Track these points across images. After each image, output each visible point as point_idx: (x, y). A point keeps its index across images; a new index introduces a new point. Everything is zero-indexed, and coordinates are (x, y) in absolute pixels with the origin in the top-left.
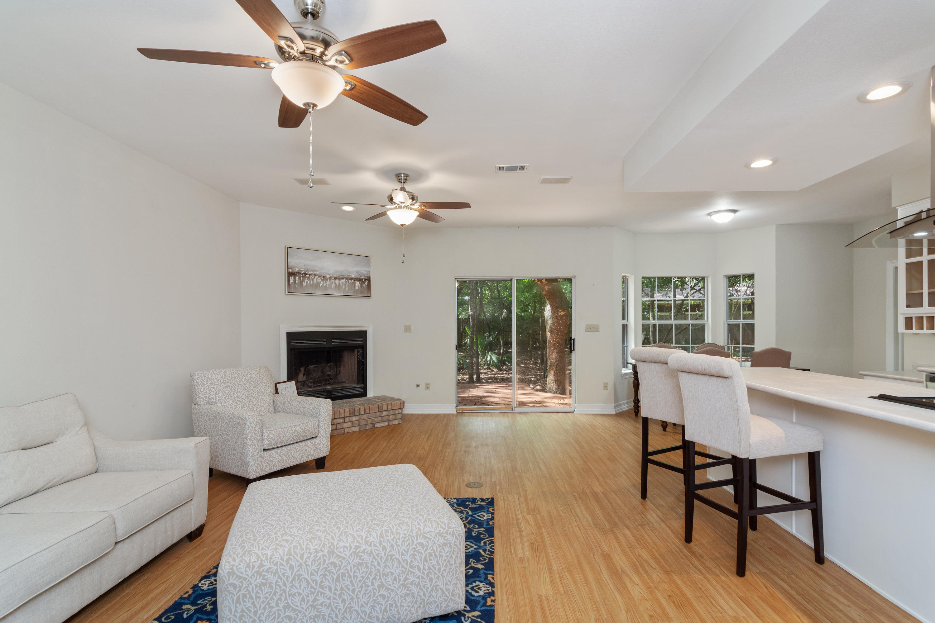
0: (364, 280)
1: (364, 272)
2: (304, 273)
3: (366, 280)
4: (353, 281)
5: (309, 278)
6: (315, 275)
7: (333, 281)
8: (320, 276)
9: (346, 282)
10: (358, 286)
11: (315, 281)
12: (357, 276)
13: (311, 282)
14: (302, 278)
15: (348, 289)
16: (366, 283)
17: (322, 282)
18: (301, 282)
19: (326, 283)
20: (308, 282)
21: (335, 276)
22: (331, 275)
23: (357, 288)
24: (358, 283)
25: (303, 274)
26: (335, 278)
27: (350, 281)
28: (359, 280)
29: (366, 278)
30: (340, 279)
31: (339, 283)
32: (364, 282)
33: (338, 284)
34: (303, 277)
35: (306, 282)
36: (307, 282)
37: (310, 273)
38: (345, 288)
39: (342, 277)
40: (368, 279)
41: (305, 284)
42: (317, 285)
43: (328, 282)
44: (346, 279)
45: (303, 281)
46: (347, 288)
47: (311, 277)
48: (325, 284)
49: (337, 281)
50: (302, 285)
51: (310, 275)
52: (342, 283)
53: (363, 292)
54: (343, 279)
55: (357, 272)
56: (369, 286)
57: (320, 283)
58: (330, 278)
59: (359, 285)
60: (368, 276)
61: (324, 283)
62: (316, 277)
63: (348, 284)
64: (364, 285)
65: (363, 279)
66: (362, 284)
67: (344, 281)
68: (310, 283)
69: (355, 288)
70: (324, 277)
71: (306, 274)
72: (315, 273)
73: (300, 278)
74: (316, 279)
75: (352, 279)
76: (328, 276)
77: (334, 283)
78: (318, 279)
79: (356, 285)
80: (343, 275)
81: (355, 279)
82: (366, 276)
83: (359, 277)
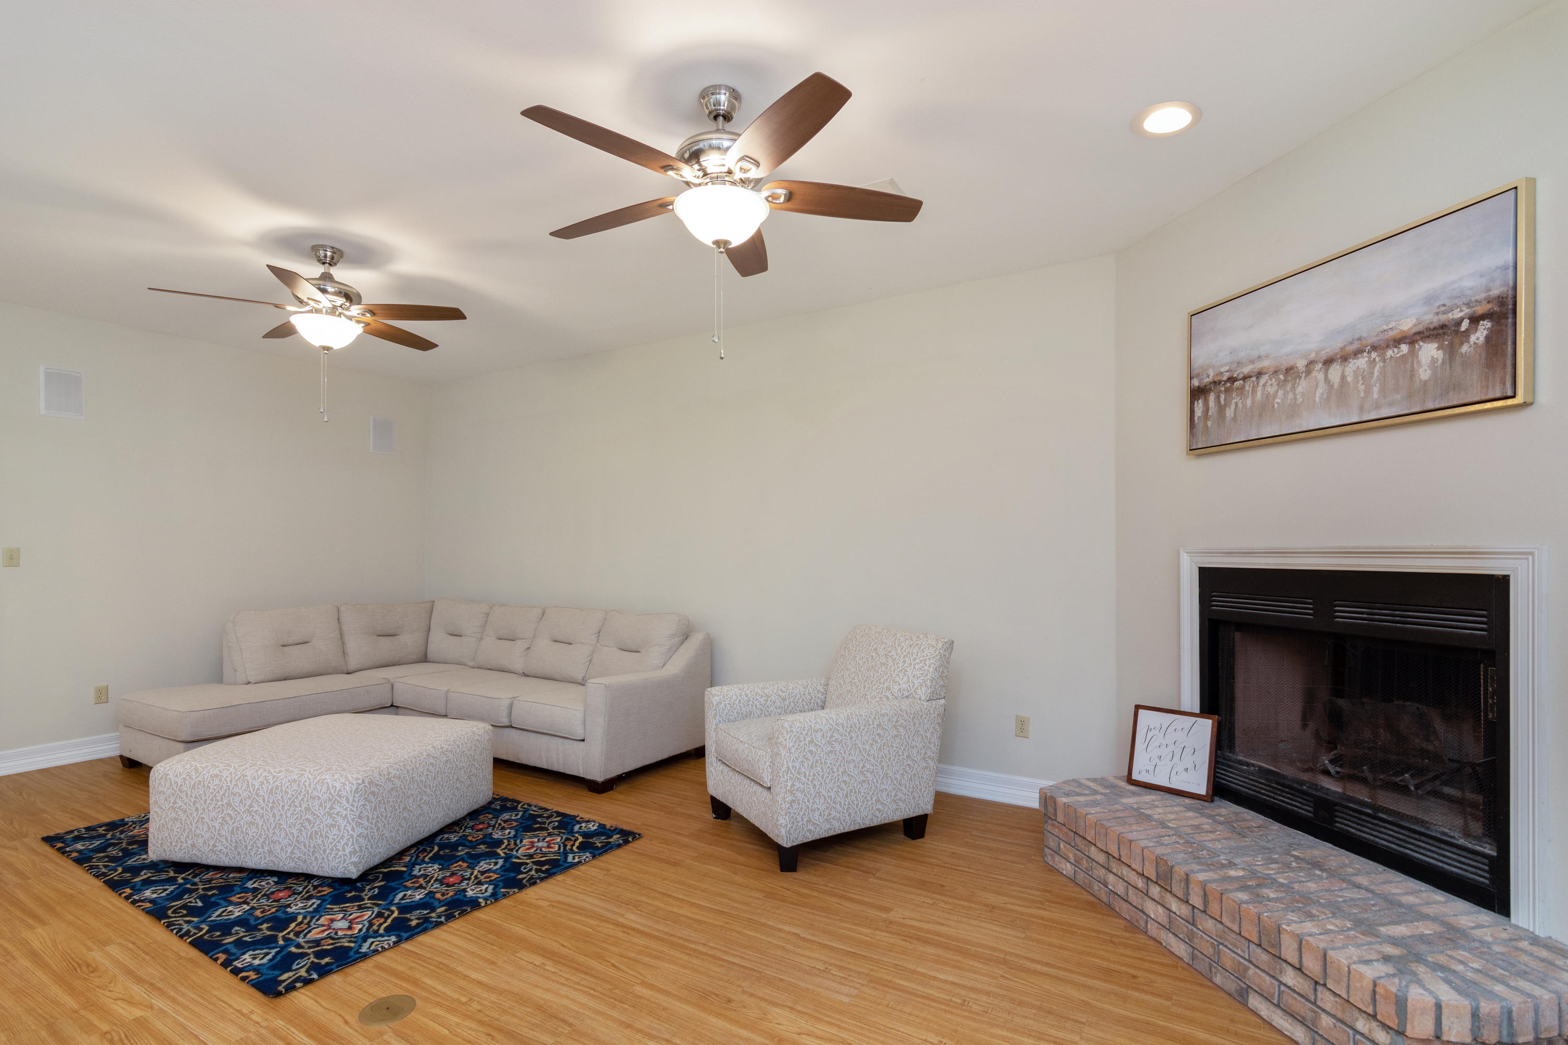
0: (1465, 325)
1: (1468, 283)
2: (1229, 379)
3: (1475, 320)
4: (1406, 348)
5: (1239, 390)
6: (1260, 374)
7: (1321, 376)
8: (1276, 373)
9: (1372, 363)
10: (1434, 361)
11: (1260, 393)
12: (1431, 318)
13: (1249, 402)
14: (1223, 397)
15: (1379, 392)
17: (1281, 393)
18: (1221, 409)
19: (1293, 388)
20: (1240, 405)
21: (1324, 355)
22: (1315, 356)
23: (1424, 374)
24: (1430, 351)
25: (1226, 382)
26: (1328, 362)
27: (1389, 353)
28: (1438, 332)
29: (1480, 310)
30: (1345, 359)
31: (1343, 377)
32: (1467, 333)
33: (1338, 380)
34: (1223, 390)
35: (1230, 405)
36: (1236, 404)
37: (1246, 370)
38: (1368, 391)
39: (1355, 346)
40: (1502, 309)
41: (1229, 413)
42: (1265, 406)
43: (1305, 386)
44: (1374, 348)
45: (1226, 405)
46: (1376, 390)
47: (1246, 383)
48: (1291, 396)
49: (1335, 372)
50: (1226, 416)
51: (1242, 379)
52: (1360, 372)
53: (1456, 386)
54: (1357, 353)
55: (1428, 300)
56: (1504, 340)
57: (1276, 393)
58: (1311, 365)
59: (1439, 355)
60: (1503, 291)
62: (1265, 380)
63: (1383, 371)
64: (1465, 348)
65: (1459, 323)
66: (1451, 352)
67: (1361, 362)
68: (1244, 406)
69: (1412, 375)
70: (1291, 372)
71: (1233, 380)
72: (1260, 366)
73: (1218, 397)
74: (1264, 385)
75: (1403, 340)
76: (1301, 364)
77: (1322, 383)
78: (1270, 382)
79: (1419, 362)
80: (1359, 339)
81: (1414, 339)
82: (1482, 296)
83: (1436, 320)
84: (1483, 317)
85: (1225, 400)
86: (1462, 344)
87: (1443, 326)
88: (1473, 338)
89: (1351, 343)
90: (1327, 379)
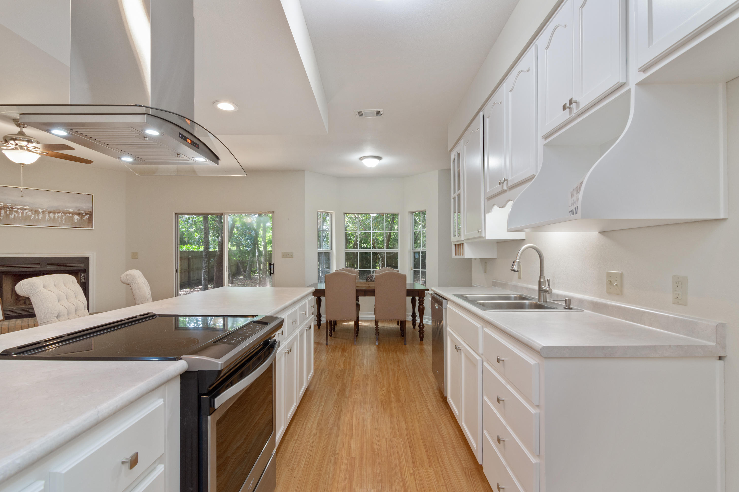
0: (84, 214)
1: (85, 207)
2: (11, 208)
3: (86, 214)
4: (71, 215)
5: (17, 212)
6: (25, 209)
7: (47, 215)
8: (31, 210)
9: (62, 216)
10: (77, 219)
11: (25, 214)
12: (76, 211)
13: (20, 215)
14: (8, 212)
15: (65, 223)
16: (87, 216)
17: (33, 216)
19: (38, 216)
20: (16, 215)
21: (49, 210)
22: (45, 210)
23: (76, 221)
24: (76, 217)
26: (50, 212)
27: (67, 215)
28: (78, 214)
29: (87, 213)
30: (55, 213)
31: (54, 217)
32: (84, 216)
33: (52, 217)
34: (10, 210)
35: (13, 215)
36: (15, 215)
37: (18, 207)
38: (62, 222)
39: (57, 211)
40: (91, 214)
42: (27, 218)
43: (41, 216)
44: (63, 213)
45: (10, 214)
47: (19, 210)
48: (37, 217)
49: (51, 215)
50: (9, 217)
51: (18, 209)
52: (58, 217)
53: (83, 224)
54: (58, 213)
55: (76, 207)
56: (90, 220)
57: (31, 216)
58: (43, 212)
59: (79, 218)
60: (90, 210)
61: (35, 217)
62: (26, 211)
63: (66, 218)
64: (84, 218)
65: (83, 213)
66: (81, 218)
67: (60, 215)
68: (18, 217)
69: (73, 221)
70: (37, 212)
71: (14, 208)
72: (25, 207)
73: (6, 212)
74: (27, 213)
75: (69, 213)
76: (40, 211)
77: (47, 217)
78: (29, 212)
79: (74, 218)
80: (59, 210)
81: (73, 214)
82: (87, 210)
83: (78, 212)
84: (87, 214)
85: (9, 213)
86: (83, 217)
87: (79, 213)
88: (86, 217)
89: (57, 210)
90: (49, 216)
